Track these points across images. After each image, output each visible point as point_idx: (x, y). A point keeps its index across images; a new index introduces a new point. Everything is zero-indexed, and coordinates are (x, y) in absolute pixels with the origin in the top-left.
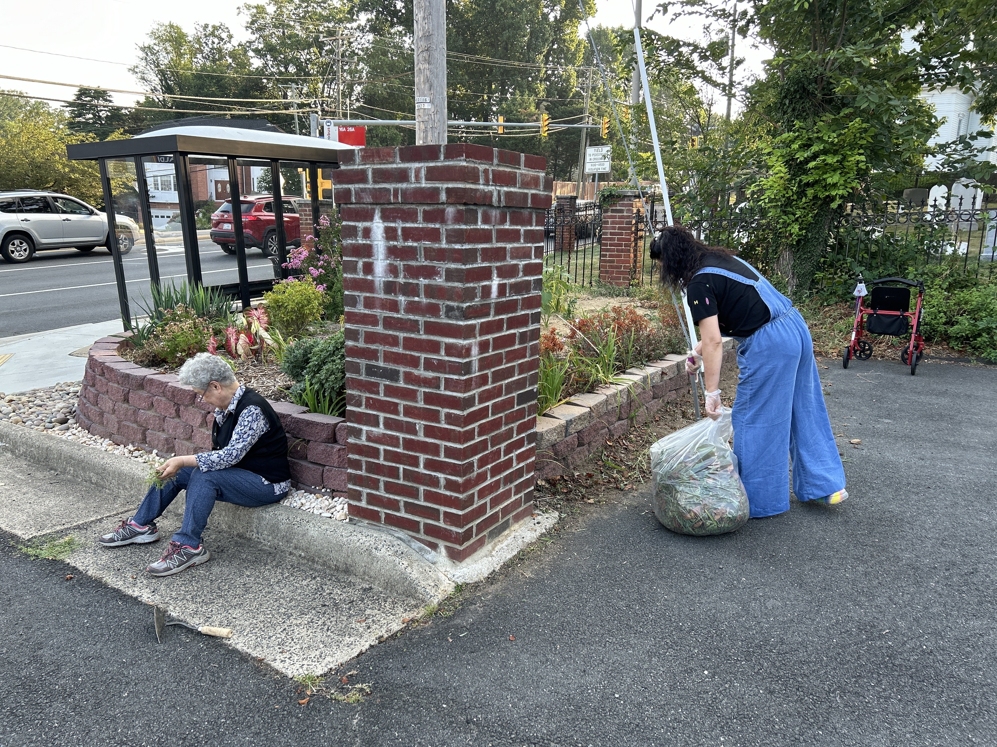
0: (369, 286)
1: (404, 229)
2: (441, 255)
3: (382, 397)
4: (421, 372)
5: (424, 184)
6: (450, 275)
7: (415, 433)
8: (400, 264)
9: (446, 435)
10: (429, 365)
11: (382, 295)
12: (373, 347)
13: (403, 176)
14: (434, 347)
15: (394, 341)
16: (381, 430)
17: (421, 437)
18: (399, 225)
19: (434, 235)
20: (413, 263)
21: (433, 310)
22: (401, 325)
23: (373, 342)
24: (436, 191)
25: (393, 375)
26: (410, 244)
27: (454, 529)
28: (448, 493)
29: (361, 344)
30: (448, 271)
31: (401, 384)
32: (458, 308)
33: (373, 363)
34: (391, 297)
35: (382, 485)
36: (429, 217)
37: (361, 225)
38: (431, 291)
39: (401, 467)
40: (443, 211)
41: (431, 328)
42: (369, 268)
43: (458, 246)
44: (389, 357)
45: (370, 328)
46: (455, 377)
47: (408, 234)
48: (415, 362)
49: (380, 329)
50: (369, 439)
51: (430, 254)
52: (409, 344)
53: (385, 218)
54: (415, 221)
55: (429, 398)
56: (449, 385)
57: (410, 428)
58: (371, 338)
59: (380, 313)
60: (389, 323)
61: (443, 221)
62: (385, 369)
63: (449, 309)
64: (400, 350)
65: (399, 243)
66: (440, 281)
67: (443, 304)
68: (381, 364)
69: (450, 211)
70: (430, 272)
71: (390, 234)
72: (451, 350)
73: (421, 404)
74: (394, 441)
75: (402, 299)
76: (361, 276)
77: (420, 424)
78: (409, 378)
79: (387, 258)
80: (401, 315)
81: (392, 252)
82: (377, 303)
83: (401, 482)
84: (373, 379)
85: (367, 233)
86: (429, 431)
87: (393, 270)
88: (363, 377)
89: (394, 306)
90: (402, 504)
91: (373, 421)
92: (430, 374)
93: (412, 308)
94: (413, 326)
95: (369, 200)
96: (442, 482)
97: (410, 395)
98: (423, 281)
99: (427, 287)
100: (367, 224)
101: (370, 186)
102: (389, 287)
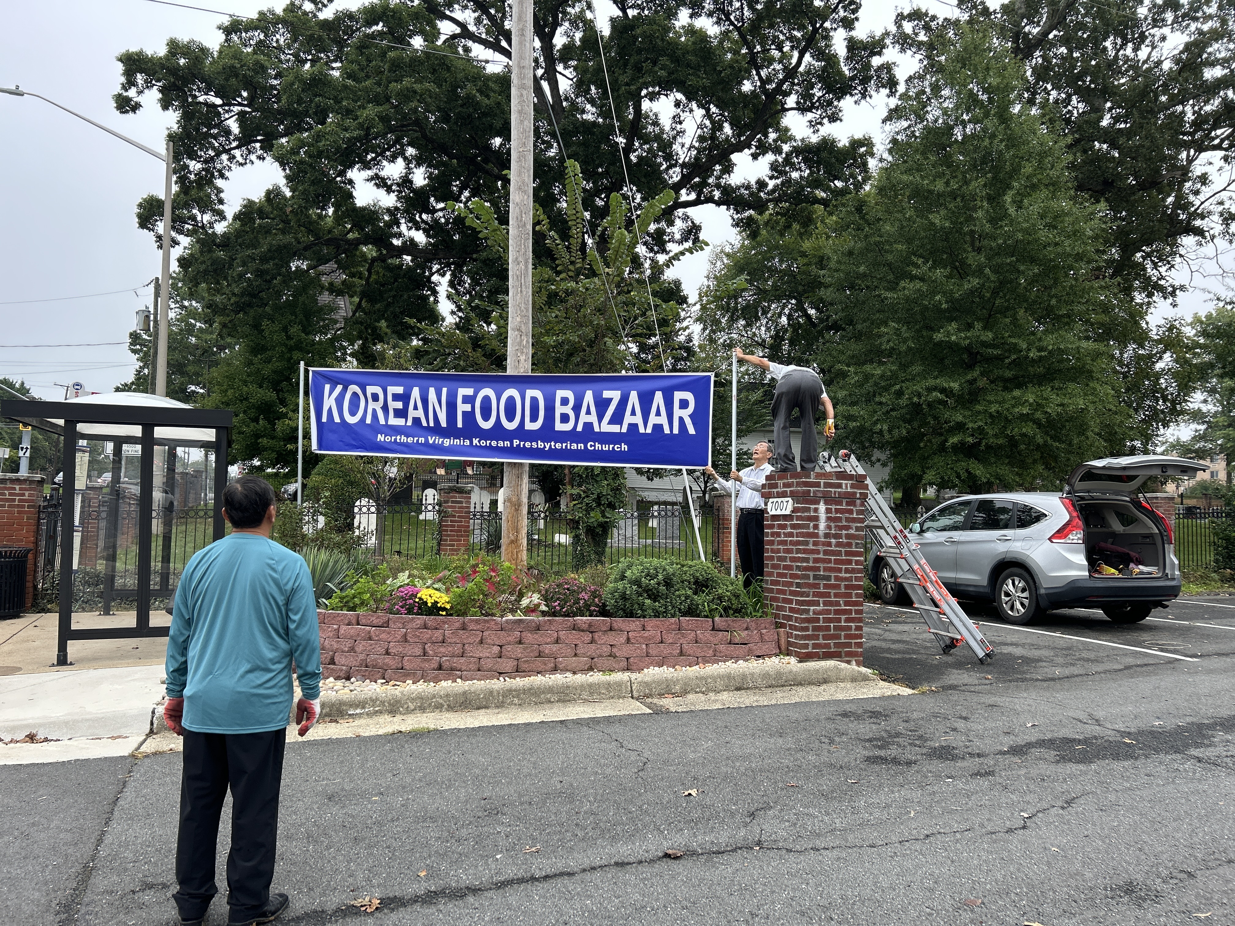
0: (816, 535)
2: (854, 520)
3: (822, 590)
4: (843, 575)
5: (849, 490)
7: (840, 605)
8: (833, 525)
9: (854, 603)
10: (847, 571)
12: (818, 565)
13: (839, 486)
14: (850, 562)
15: (830, 561)
16: (821, 607)
17: (842, 607)
18: (833, 507)
19: (851, 512)
20: (840, 524)
21: (849, 545)
22: (833, 553)
23: (817, 563)
24: (855, 493)
25: (828, 578)
26: (838, 515)
28: (856, 632)
29: (811, 564)
30: (856, 527)
31: (832, 582)
32: (861, 543)
33: (818, 573)
34: (828, 540)
36: (848, 504)
37: (813, 506)
38: (848, 536)
39: (831, 624)
41: (847, 553)
42: (816, 527)
44: (825, 569)
45: (816, 556)
46: (860, 575)
47: (837, 511)
48: (840, 570)
49: (821, 556)
50: (814, 613)
51: (847, 520)
52: (837, 562)
53: (826, 503)
54: (842, 505)
55: (847, 587)
56: (857, 579)
57: (838, 604)
58: (816, 560)
59: (821, 548)
60: (826, 552)
61: (855, 506)
62: (823, 576)
63: (857, 544)
64: (832, 565)
65: (833, 515)
66: (852, 532)
67: (854, 542)
68: (822, 573)
70: (847, 528)
71: (828, 511)
73: (843, 590)
74: (828, 612)
75: (833, 541)
76: (812, 530)
77: (842, 601)
78: (837, 578)
79: (826, 522)
80: (833, 548)
81: (829, 519)
82: (821, 543)
83: (832, 632)
85: (816, 510)
86: (847, 603)
87: (829, 527)
88: (811, 581)
89: (829, 544)
91: (817, 604)
92: (847, 575)
93: (838, 544)
94: (839, 553)
95: (822, 495)
96: (853, 628)
97: (837, 587)
98: (844, 532)
99: (846, 534)
100: (816, 506)
101: (822, 489)
102: (827, 535)
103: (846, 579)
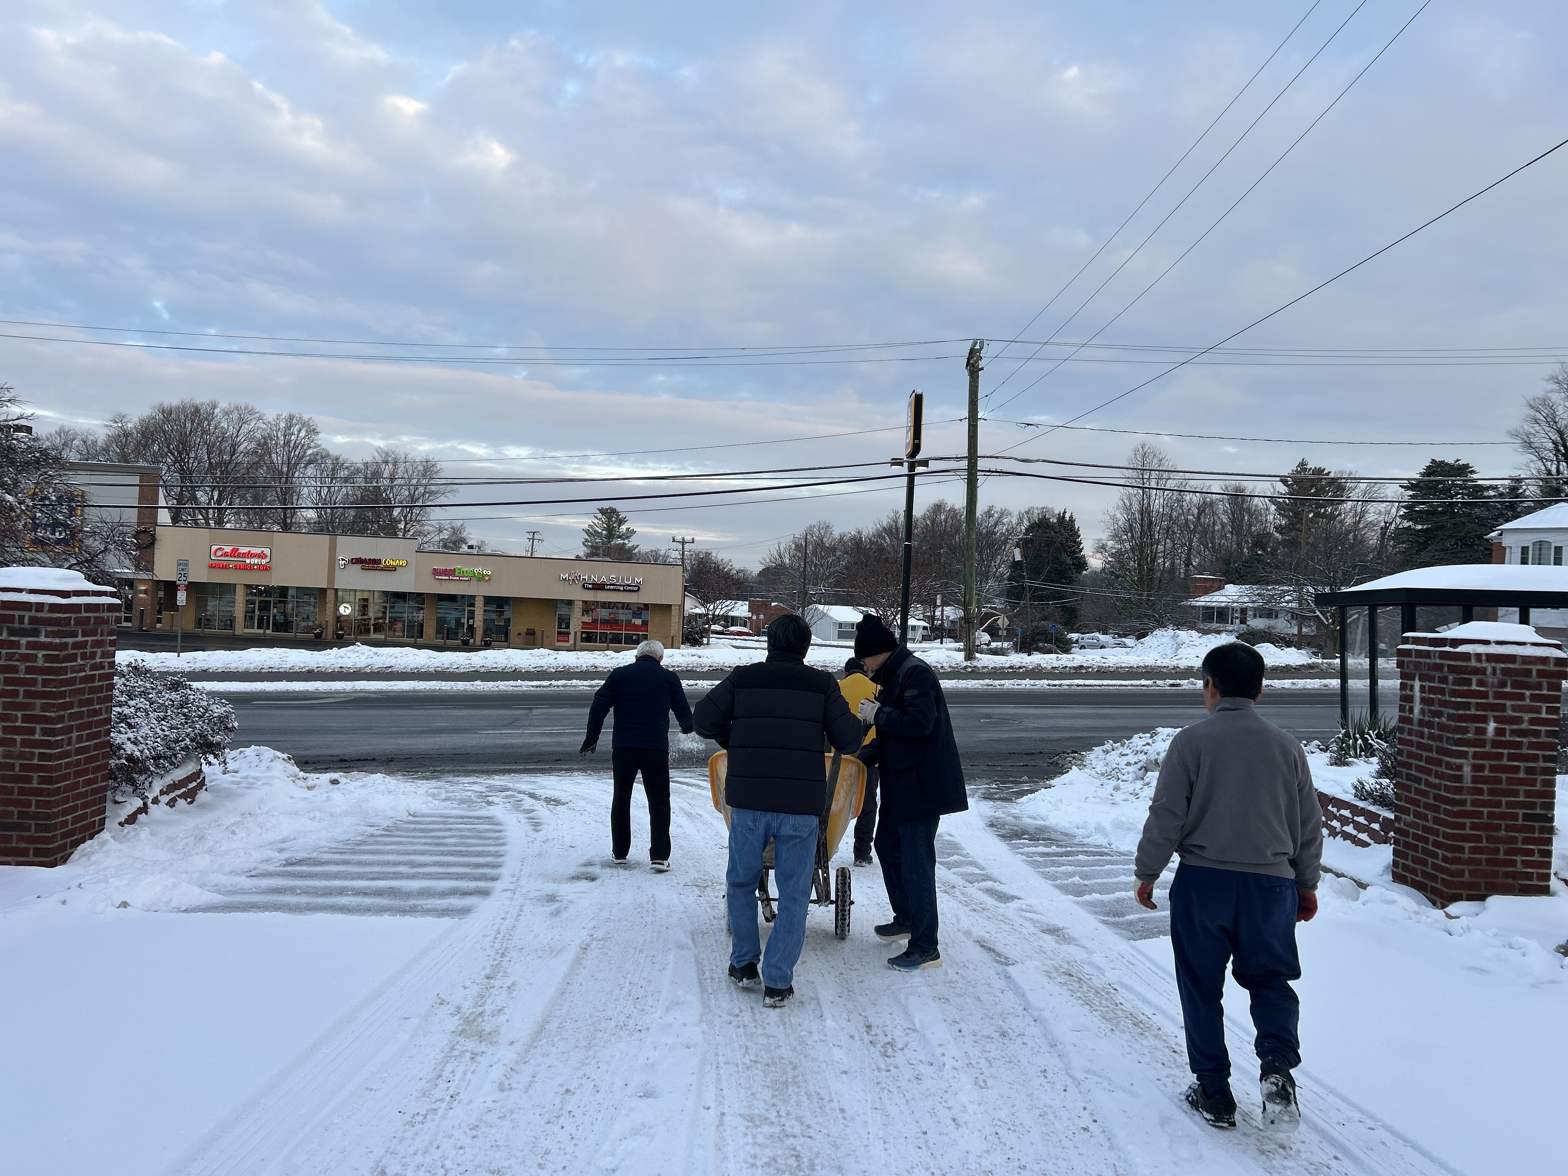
0: (1411, 721)
1: (1429, 687)
3: (1412, 795)
4: (1433, 779)
5: (1438, 661)
6: (1450, 717)
7: (1427, 821)
8: (1426, 708)
9: (1443, 823)
10: (1438, 775)
11: (1416, 727)
12: (1410, 761)
14: (1440, 763)
16: (1410, 818)
17: (1430, 824)
18: (1427, 684)
19: (1442, 691)
20: (1432, 708)
21: (1440, 738)
22: (1425, 747)
23: (1411, 758)
24: (1443, 665)
26: (1432, 696)
27: (1445, 890)
28: (1444, 864)
29: (1404, 759)
30: (1449, 714)
31: (1423, 787)
32: (1453, 738)
33: (1409, 772)
34: (1420, 729)
35: (1410, 857)
36: (1440, 680)
37: (1409, 682)
38: (1440, 726)
39: (1420, 844)
40: (1447, 678)
41: (1439, 750)
42: (1411, 710)
43: (1453, 699)
44: (1418, 769)
45: (1409, 749)
46: (1449, 784)
47: (1432, 690)
48: (1430, 773)
49: (1414, 749)
51: (1440, 703)
52: (1428, 760)
53: (1420, 680)
54: (1434, 682)
55: (1435, 797)
56: (1447, 789)
57: (1426, 817)
58: (1409, 755)
59: (1415, 739)
60: (1419, 746)
61: (1447, 684)
62: (1415, 776)
63: (1448, 738)
64: (1422, 764)
65: (1426, 695)
66: (1444, 720)
67: (1445, 735)
68: (1413, 773)
69: (1451, 678)
70: (1439, 714)
71: (1422, 689)
72: (1449, 766)
73: (1431, 801)
74: (1416, 826)
75: (1426, 731)
76: (1407, 714)
77: (1430, 815)
78: (1427, 783)
79: (1420, 704)
80: (1425, 741)
81: (1423, 700)
82: (1414, 733)
83: (1420, 855)
84: (1409, 783)
85: (1412, 687)
86: (1435, 820)
87: (1422, 712)
88: (1404, 781)
89: (1421, 735)
90: (1419, 872)
91: (1407, 812)
92: (1437, 781)
93: (1431, 737)
94: (1430, 749)
95: (1412, 667)
96: (1441, 856)
97: (1427, 795)
98: (1436, 720)
99: (1438, 723)
100: (1412, 682)
101: (1413, 659)
102: (1421, 723)
103: (1437, 787)
